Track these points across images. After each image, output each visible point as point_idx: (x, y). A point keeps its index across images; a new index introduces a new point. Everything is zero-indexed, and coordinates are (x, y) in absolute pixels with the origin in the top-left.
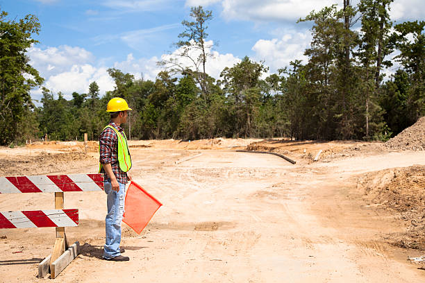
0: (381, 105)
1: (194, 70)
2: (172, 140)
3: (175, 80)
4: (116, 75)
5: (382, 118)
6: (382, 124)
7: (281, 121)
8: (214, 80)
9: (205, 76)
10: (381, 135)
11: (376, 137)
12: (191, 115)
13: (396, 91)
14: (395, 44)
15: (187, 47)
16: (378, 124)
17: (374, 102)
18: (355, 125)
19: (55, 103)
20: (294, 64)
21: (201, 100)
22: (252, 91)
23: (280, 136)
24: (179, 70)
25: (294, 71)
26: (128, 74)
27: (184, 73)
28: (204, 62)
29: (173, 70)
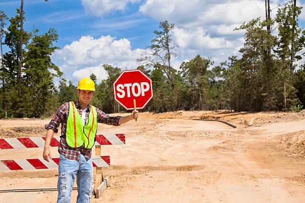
0: (295, 86)
1: (162, 64)
2: (148, 112)
3: (149, 71)
4: (108, 69)
5: (296, 95)
6: (296, 100)
7: (224, 99)
8: (176, 71)
9: (170, 68)
10: (295, 108)
11: (292, 108)
12: (161, 95)
14: (303, 44)
15: (158, 49)
16: (293, 99)
17: (289, 84)
18: (276, 100)
19: (68, 89)
20: (232, 59)
21: (167, 84)
22: (203, 78)
23: (223, 109)
24: (152, 65)
25: (232, 63)
26: (117, 68)
27: (155, 66)
28: (169, 59)
29: (148, 65)
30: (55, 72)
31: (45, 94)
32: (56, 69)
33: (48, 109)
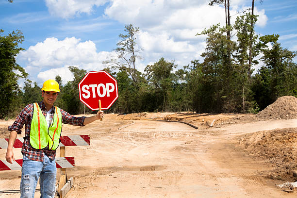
0: (252, 89)
1: (127, 67)
2: (113, 114)
3: (115, 73)
4: (74, 70)
5: (253, 98)
6: (253, 102)
7: (186, 101)
8: (140, 73)
9: (135, 70)
10: (253, 109)
11: (250, 110)
12: (126, 97)
13: (262, 80)
14: (260, 49)
15: (123, 52)
16: (250, 102)
17: (247, 87)
18: (236, 103)
19: (33, 90)
20: (194, 63)
21: (132, 86)
22: (167, 81)
23: (185, 110)
24: (117, 67)
25: (194, 67)
26: (82, 70)
27: (121, 69)
28: (134, 62)
29: (113, 67)
30: (20, 73)
31: (10, 95)
32: (21, 70)
33: (12, 110)
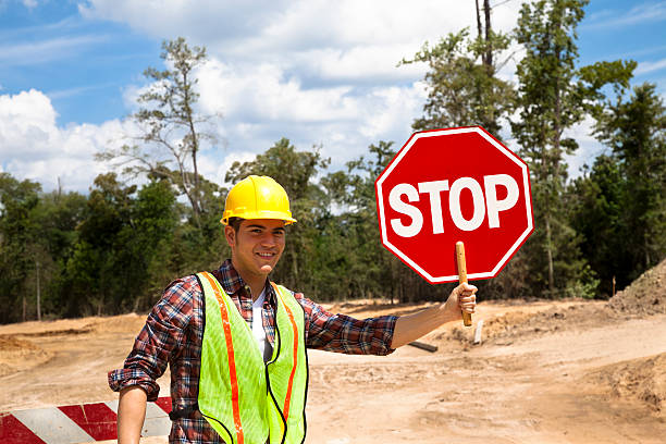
0: (572, 225)
1: (171, 167)
2: (133, 315)
3: (132, 190)
5: (578, 252)
6: (579, 264)
7: (361, 266)
8: (216, 187)
9: (197, 179)
10: (579, 286)
11: (570, 289)
12: (173, 260)
13: (599, 197)
14: (581, 104)
15: (158, 122)
16: (570, 264)
17: (559, 219)
18: (527, 267)
20: (378, 150)
21: (191, 229)
22: (299, 207)
23: (359, 296)
24: (142, 170)
25: (379, 163)
26: (27, 181)
27: (153, 174)
28: (194, 152)
29: (129, 170)
